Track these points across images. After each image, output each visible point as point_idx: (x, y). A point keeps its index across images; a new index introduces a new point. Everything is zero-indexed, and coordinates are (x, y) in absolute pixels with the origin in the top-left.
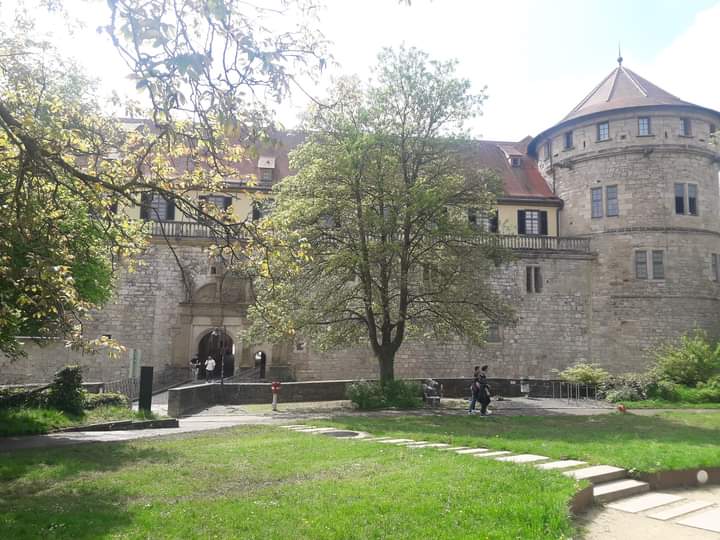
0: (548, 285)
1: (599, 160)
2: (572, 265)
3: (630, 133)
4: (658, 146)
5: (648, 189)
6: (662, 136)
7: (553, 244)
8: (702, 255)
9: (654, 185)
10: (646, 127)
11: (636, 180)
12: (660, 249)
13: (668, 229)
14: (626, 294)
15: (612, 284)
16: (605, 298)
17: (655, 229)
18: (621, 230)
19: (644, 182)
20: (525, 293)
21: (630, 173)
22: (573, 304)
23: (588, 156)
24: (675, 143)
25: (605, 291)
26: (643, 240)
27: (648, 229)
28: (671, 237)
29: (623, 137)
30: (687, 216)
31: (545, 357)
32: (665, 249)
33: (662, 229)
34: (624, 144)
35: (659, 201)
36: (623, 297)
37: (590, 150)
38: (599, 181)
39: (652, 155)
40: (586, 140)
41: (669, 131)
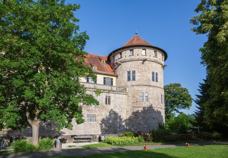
0: (113, 102)
1: (130, 62)
2: (121, 96)
3: (140, 54)
4: (148, 59)
5: (144, 73)
6: (149, 56)
7: (114, 89)
8: (159, 95)
9: (146, 71)
10: (145, 52)
11: (141, 69)
12: (148, 92)
13: (150, 86)
14: (137, 106)
15: (132, 103)
16: (130, 107)
17: (146, 85)
18: (136, 85)
19: (143, 70)
20: (105, 105)
21: (139, 67)
22: (120, 109)
23: (127, 60)
24: (152, 58)
25: (130, 105)
26: (143, 89)
27: (144, 85)
28: (151, 88)
29: (138, 55)
30: (155, 82)
31: (111, 126)
33: (148, 86)
34: (138, 57)
35: (148, 77)
36: (136, 107)
37: (127, 58)
38: (129, 69)
39: (145, 61)
40: (126, 55)
41: (151, 55)
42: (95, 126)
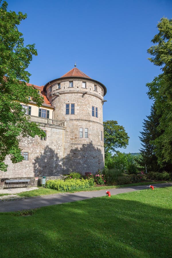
0: (49, 138)
1: (69, 94)
2: (58, 131)
3: (80, 86)
4: (88, 92)
5: (84, 106)
6: (89, 89)
7: (51, 122)
8: (99, 131)
9: (86, 105)
10: (85, 85)
11: (80, 103)
12: (87, 127)
13: (90, 121)
14: (76, 143)
15: (71, 139)
16: (69, 144)
17: (86, 120)
18: (75, 120)
19: (83, 104)
20: (40, 140)
21: (79, 100)
22: (57, 146)
23: (65, 92)
24: (92, 92)
25: (68, 142)
26: (82, 124)
27: (84, 120)
28: (91, 123)
29: (78, 87)
30: (95, 117)
31: (46, 167)
32: (89, 128)
33: (88, 121)
34: (78, 89)
35: (87, 111)
36: (75, 144)
37: (66, 90)
38: (68, 102)
39: (86, 95)
40: (65, 86)
41: (91, 88)
42: (27, 166)
